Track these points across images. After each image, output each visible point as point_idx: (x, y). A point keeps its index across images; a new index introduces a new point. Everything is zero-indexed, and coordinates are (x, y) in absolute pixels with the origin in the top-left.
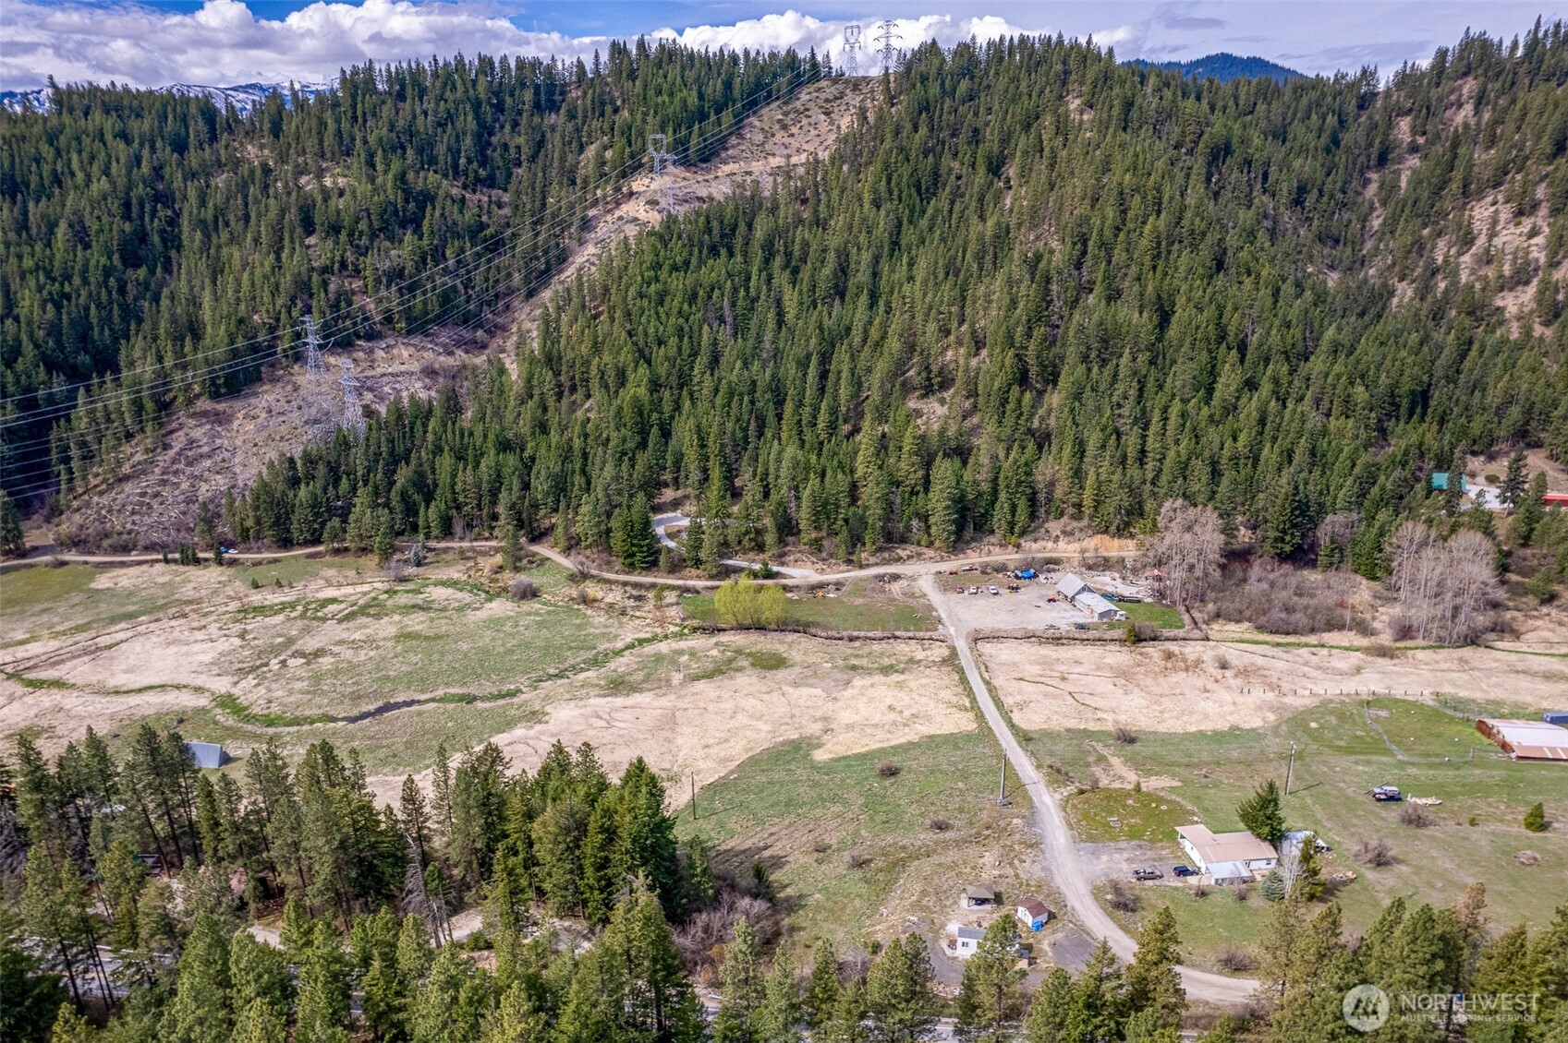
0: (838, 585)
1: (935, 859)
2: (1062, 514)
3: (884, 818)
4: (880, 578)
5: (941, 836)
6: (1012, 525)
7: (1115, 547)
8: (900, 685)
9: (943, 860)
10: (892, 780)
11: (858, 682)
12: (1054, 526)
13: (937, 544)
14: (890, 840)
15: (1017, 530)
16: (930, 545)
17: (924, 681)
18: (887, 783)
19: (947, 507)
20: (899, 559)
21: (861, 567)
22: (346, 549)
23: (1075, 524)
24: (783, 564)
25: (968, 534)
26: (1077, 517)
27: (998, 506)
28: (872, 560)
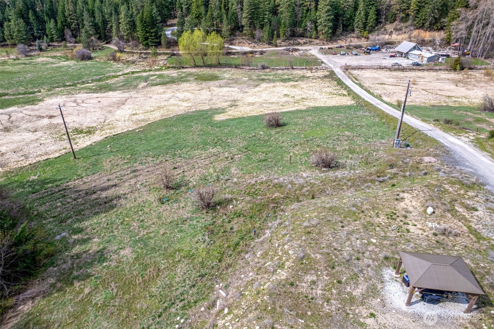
0: (262, 53)
1: (323, 201)
2: (395, 20)
3: (262, 157)
4: (288, 50)
5: (331, 174)
6: (365, 25)
7: (427, 35)
8: (294, 86)
9: (335, 202)
10: (278, 129)
11: (264, 85)
12: (389, 27)
13: (321, 37)
14: (263, 177)
15: (367, 28)
16: (317, 38)
17: (311, 85)
18: (273, 132)
19: (328, 11)
20: (299, 44)
21: (276, 46)
22: (7, 45)
23: (402, 24)
24: (232, 44)
25: (339, 31)
26: (404, 20)
27: (357, 13)
28: (283, 43)
